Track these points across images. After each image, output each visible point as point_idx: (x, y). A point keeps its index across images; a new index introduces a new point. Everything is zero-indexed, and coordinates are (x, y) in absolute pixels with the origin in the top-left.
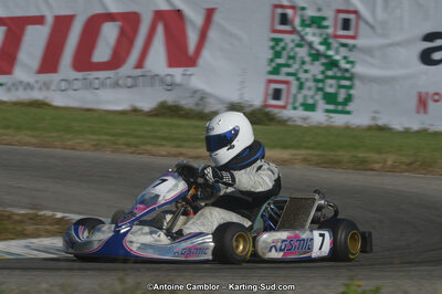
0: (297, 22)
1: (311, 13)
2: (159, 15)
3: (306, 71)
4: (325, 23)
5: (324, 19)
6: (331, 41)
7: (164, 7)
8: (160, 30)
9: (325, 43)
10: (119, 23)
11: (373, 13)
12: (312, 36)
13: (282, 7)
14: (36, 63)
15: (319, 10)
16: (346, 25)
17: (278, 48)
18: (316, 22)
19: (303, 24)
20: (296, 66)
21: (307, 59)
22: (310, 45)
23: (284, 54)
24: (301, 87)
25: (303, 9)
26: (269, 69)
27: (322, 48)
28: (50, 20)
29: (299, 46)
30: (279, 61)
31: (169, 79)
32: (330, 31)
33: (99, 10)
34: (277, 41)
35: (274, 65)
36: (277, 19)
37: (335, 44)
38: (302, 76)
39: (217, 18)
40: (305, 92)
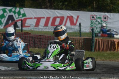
0: (96, 18)
1: (98, 16)
2: (68, 17)
3: (98, 26)
4: (101, 18)
5: (101, 17)
6: (102, 21)
7: (69, 15)
8: (68, 19)
9: (101, 21)
10: (60, 18)
11: (111, 16)
12: (99, 20)
13: (93, 15)
14: (43, 25)
15: (100, 16)
16: (105, 18)
17: (92, 22)
18: (99, 18)
19: (97, 18)
20: (95, 25)
21: (98, 24)
22: (98, 22)
23: (93, 23)
24: (97, 28)
25: (97, 16)
26: (90, 26)
27: (101, 22)
28: (46, 18)
29: (96, 22)
30: (92, 24)
31: (71, 28)
32: (102, 19)
33: (56, 16)
34: (92, 21)
35: (91, 25)
36: (92, 17)
37: (103, 21)
38: (97, 27)
39: (79, 17)
40: (98, 29)
